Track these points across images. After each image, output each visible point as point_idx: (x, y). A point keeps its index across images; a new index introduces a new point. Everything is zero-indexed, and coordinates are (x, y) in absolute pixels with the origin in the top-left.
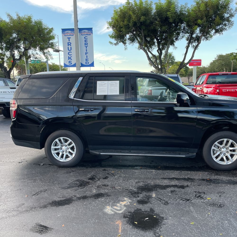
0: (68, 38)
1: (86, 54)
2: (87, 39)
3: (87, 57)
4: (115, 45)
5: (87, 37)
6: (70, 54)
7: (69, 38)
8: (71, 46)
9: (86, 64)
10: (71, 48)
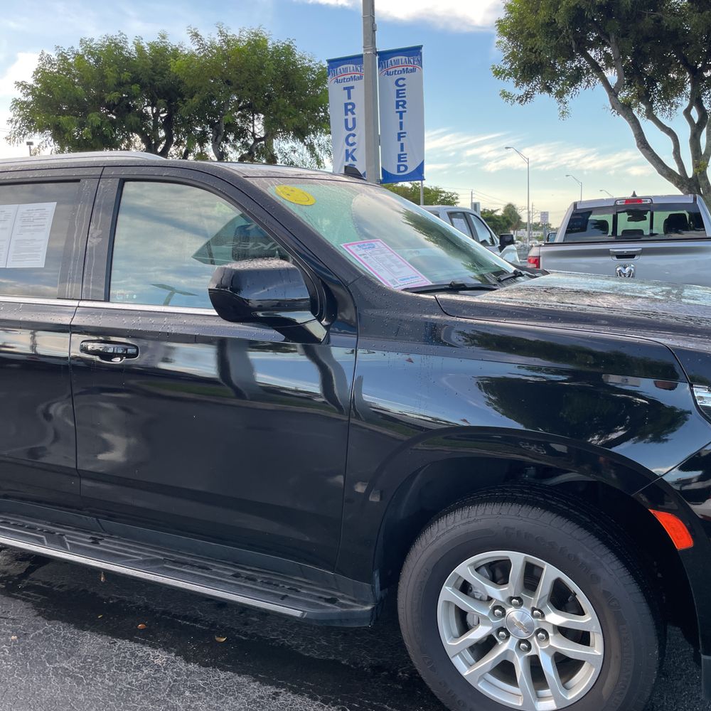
0: (345, 89)
1: (399, 140)
2: (404, 85)
3: (402, 150)
4: (521, 101)
5: (404, 79)
6: (351, 140)
7: (348, 89)
8: (354, 116)
9: (399, 171)
10: (354, 119)
